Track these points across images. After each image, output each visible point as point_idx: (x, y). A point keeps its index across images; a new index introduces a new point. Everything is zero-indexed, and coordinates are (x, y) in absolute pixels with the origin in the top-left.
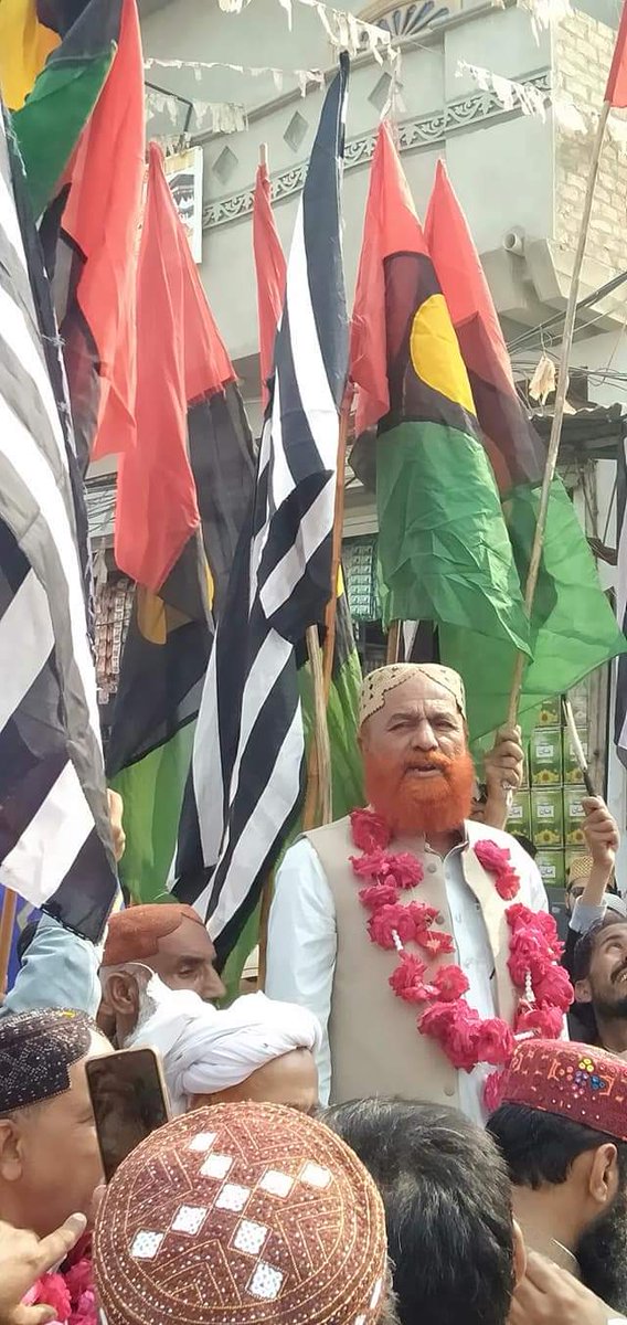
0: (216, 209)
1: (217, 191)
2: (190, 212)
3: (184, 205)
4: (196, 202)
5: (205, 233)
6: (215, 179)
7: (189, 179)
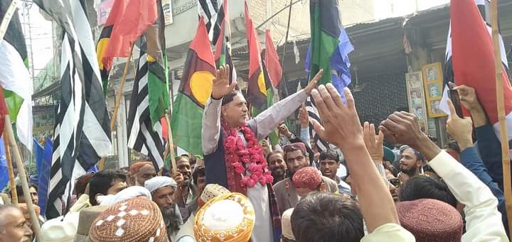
0: (175, 11)
1: (175, 7)
2: (169, 12)
3: (168, 10)
4: (170, 9)
5: (173, 16)
6: (174, 5)
7: (168, 5)
